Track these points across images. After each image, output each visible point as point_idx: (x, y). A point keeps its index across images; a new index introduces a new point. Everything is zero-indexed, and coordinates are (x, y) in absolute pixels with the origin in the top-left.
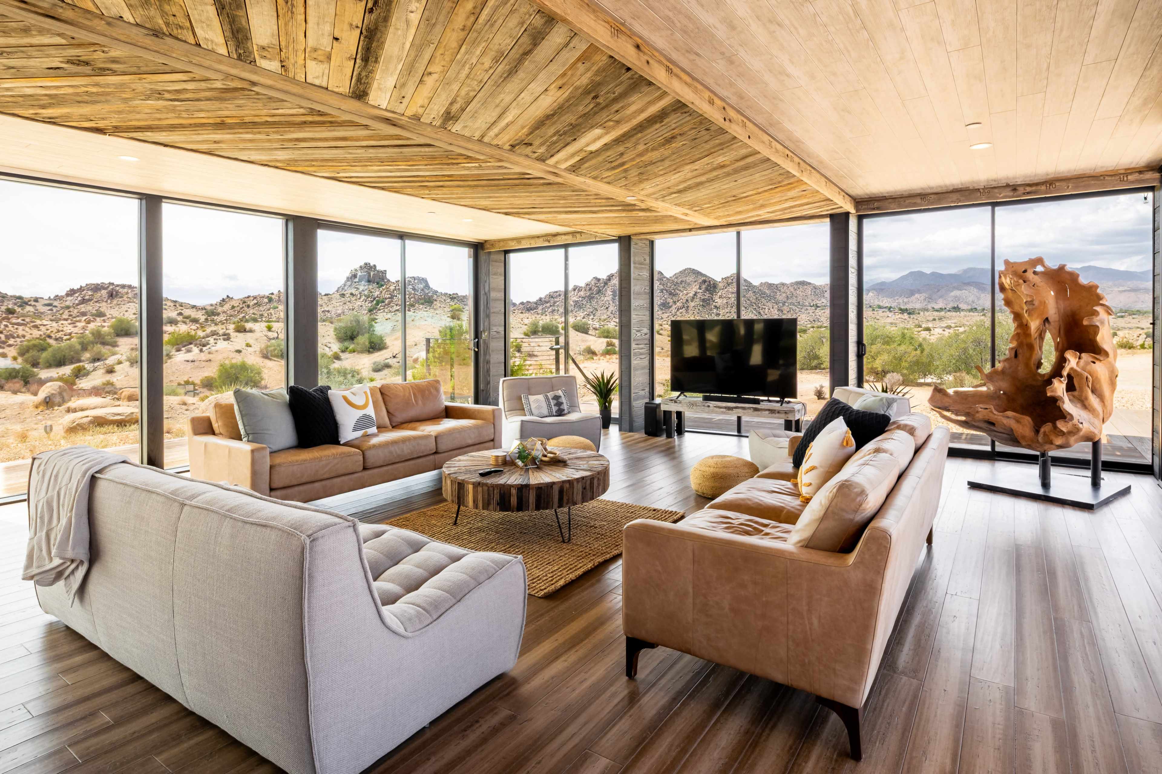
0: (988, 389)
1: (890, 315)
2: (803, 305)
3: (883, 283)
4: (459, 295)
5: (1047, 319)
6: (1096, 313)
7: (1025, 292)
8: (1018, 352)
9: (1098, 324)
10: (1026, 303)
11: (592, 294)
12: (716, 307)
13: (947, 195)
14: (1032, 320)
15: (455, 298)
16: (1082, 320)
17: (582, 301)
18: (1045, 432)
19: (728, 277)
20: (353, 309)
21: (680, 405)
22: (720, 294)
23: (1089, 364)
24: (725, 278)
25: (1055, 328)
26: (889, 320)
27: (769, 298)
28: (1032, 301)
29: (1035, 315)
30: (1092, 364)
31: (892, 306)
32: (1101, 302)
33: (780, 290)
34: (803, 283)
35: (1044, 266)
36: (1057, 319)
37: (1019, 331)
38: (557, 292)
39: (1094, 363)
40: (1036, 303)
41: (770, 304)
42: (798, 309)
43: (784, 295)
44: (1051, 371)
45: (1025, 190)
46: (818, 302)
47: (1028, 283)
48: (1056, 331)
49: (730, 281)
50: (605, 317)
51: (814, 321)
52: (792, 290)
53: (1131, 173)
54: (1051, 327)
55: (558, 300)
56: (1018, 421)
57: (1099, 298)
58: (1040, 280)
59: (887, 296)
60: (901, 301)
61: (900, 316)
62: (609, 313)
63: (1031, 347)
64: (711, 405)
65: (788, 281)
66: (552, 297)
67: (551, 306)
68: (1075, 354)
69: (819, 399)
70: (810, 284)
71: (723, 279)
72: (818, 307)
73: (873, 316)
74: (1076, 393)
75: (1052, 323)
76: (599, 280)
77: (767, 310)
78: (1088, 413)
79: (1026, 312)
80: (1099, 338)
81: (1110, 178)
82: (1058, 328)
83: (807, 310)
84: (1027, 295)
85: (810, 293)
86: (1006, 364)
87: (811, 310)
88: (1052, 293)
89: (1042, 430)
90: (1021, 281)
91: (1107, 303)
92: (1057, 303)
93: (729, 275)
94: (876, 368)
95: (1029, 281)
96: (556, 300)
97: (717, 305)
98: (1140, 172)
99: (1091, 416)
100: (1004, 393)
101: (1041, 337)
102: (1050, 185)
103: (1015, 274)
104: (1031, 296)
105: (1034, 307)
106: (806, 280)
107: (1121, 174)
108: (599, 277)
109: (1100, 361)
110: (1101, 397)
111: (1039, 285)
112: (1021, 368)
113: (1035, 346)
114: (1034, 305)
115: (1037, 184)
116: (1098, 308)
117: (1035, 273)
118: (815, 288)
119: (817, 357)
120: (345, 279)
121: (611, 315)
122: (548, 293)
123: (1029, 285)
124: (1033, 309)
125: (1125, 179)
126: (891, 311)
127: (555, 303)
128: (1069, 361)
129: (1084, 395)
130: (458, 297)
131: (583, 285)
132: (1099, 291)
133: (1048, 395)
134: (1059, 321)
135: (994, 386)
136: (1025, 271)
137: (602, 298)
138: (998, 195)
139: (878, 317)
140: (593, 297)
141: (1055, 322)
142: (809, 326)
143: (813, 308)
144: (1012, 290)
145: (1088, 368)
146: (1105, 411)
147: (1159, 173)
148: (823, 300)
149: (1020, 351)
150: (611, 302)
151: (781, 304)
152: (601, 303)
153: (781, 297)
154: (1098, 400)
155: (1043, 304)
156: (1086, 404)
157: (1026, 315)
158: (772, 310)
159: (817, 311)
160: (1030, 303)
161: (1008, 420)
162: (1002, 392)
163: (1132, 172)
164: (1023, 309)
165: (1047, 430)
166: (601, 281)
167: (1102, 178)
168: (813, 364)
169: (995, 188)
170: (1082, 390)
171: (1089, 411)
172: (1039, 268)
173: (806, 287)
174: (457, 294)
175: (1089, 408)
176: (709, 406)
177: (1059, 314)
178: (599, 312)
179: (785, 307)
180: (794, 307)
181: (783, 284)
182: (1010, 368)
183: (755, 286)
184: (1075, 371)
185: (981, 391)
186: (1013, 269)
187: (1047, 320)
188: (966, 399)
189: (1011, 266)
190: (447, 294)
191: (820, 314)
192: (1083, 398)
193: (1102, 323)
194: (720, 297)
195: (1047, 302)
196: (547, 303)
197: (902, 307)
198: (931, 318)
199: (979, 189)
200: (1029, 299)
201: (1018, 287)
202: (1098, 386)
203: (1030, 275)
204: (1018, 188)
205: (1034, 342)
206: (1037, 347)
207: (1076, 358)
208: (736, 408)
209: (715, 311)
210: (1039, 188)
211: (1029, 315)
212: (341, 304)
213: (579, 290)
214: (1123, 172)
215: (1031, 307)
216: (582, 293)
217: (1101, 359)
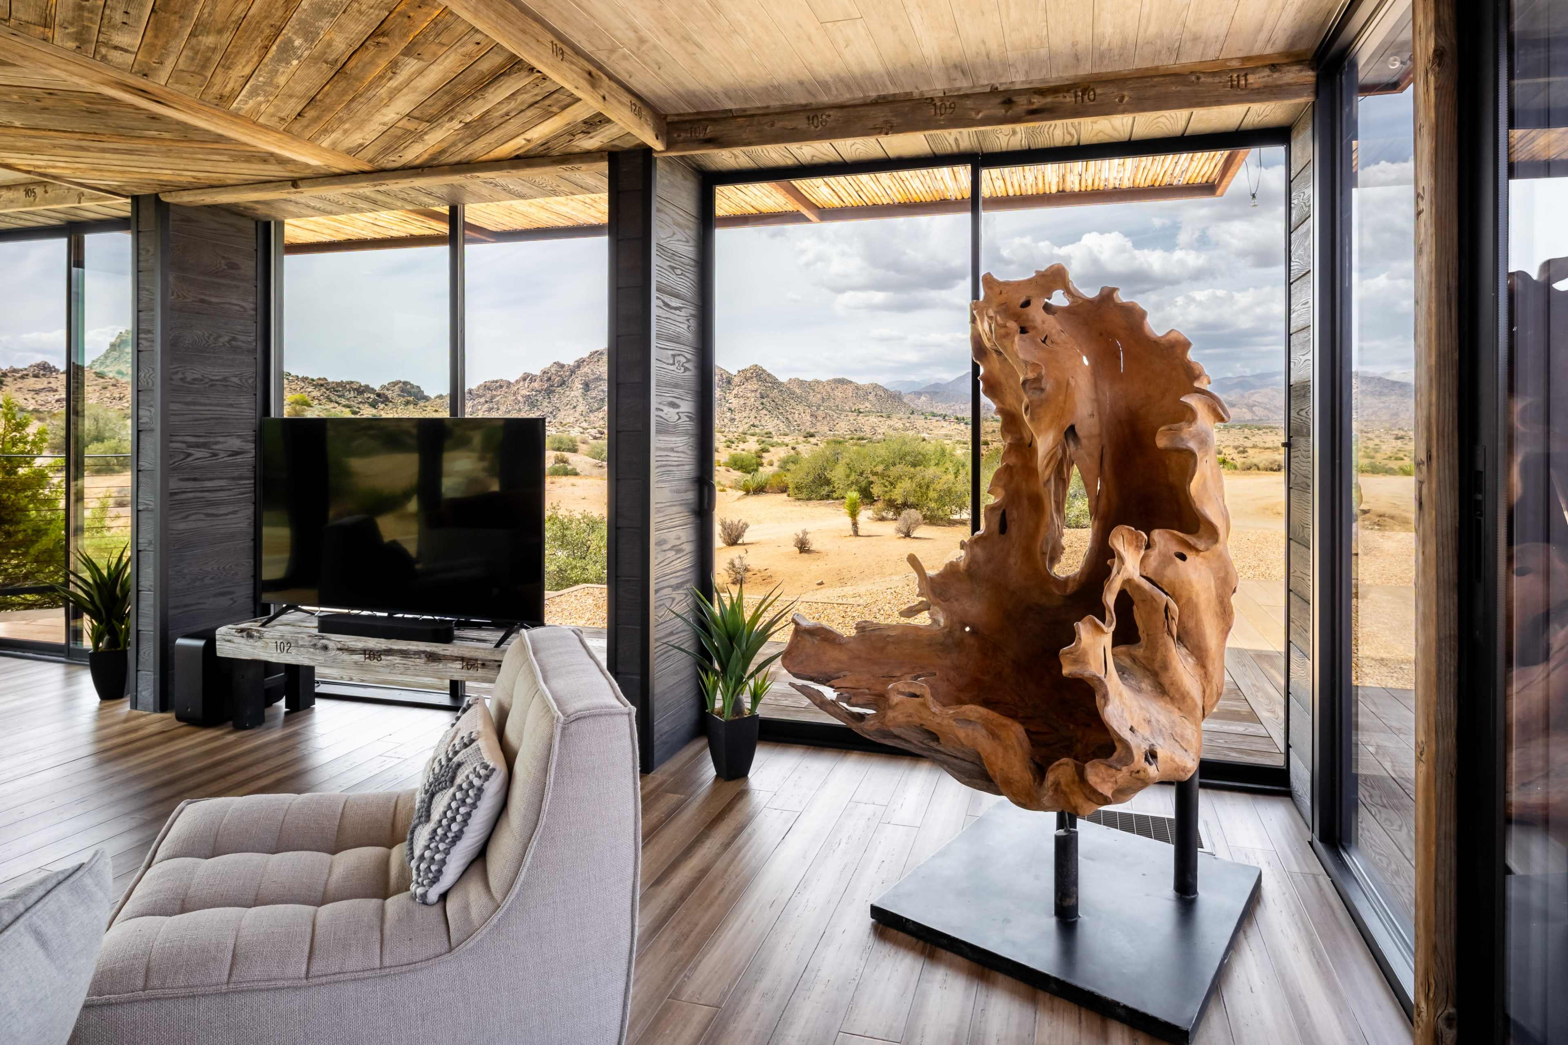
0: (935, 621)
1: (945, 424)
2: (843, 410)
3: (937, 385)
4: (330, 380)
5: (1072, 428)
6: (1188, 415)
7: (1021, 356)
8: (1009, 518)
9: (1192, 445)
10: (1025, 383)
11: (552, 386)
12: (730, 409)
13: (863, 111)
14: (1039, 432)
15: (322, 385)
16: (1154, 435)
17: (536, 395)
18: (1057, 785)
19: (746, 370)
20: (120, 399)
21: (259, 644)
22: (735, 392)
23: (1171, 561)
24: (743, 371)
25: (1090, 455)
26: (943, 431)
27: (799, 399)
28: (1038, 379)
29: (1047, 420)
30: (1178, 561)
31: (948, 413)
32: (1197, 384)
33: (814, 390)
34: (842, 382)
35: (1068, 292)
36: (1096, 430)
37: (1012, 460)
38: (497, 382)
39: (1183, 557)
40: (1048, 385)
41: (800, 408)
42: (836, 415)
43: (819, 396)
44: (1082, 573)
45: (1030, 103)
46: (861, 406)
47: (1031, 333)
48: (1092, 464)
49: (749, 375)
50: (571, 419)
51: (856, 430)
52: (829, 390)
53: (1254, 70)
54: (1081, 452)
55: (499, 393)
56: (994, 735)
57: (1190, 374)
58: (1059, 327)
59: (941, 402)
60: (958, 408)
61: (956, 426)
62: (577, 415)
63: (1036, 504)
64: (331, 645)
65: (824, 377)
66: (489, 389)
67: (486, 402)
68: (1138, 537)
69: (801, 552)
70: (851, 382)
71: (739, 372)
72: (860, 412)
73: (926, 426)
74: (1139, 651)
75: (1084, 441)
76: (563, 366)
77: (796, 415)
78: (1170, 706)
79: (1026, 409)
80: (1194, 487)
81: (1210, 80)
82: (1097, 455)
83: (847, 416)
84: (1026, 363)
85: (850, 394)
86: (978, 550)
87: (852, 417)
88: (1086, 362)
89: (1050, 778)
90: (1013, 325)
91: (1208, 388)
92: (1096, 386)
93: (747, 367)
94: (895, 500)
95: (1035, 328)
96: (495, 393)
97: (732, 406)
98: (1274, 67)
99: (1176, 715)
100: (973, 632)
101: (1062, 481)
102: (1084, 92)
103: (1006, 310)
104: (1035, 366)
105: (1043, 396)
106: (846, 377)
107: (1232, 70)
108: (562, 362)
109: (1198, 551)
110: (1199, 654)
111: (1055, 338)
112: (1014, 560)
113: (1046, 501)
114: (1042, 390)
115: (1055, 90)
116: (1192, 400)
117: (1047, 308)
118: (857, 388)
119: (828, 482)
120: (108, 347)
121: (580, 417)
122: (482, 382)
123: (1033, 341)
124: (1042, 403)
125: (1243, 82)
126: (945, 420)
127: (493, 397)
128: (1122, 560)
129: (1159, 657)
130: (328, 383)
131: (538, 373)
132: (1192, 355)
133: (1065, 671)
134: (1100, 435)
135: (949, 613)
136: (1027, 304)
137: (568, 393)
138: (973, 114)
139: (931, 427)
140: (554, 391)
141: (1090, 437)
142: (848, 437)
143: (855, 414)
144: (999, 353)
145: (1169, 573)
146: (1208, 692)
147: (1313, 69)
148: (867, 404)
149: (1013, 515)
150: (581, 399)
151: (815, 408)
152: (565, 401)
153: (815, 399)
154: (1191, 660)
155: (1065, 388)
156: (1165, 680)
157: (1026, 418)
158: (803, 415)
159: (859, 418)
160: (1034, 384)
161: (969, 729)
162: (967, 629)
163: (1257, 67)
164: (1020, 401)
165: (1063, 781)
166: (566, 369)
167: (1193, 78)
168: (824, 493)
169: (967, 96)
170: (1153, 646)
171: (1172, 699)
172: (1059, 299)
173: (845, 386)
174: (325, 379)
175: (1172, 692)
176: (325, 648)
177: (1100, 420)
178: (563, 413)
179: (820, 412)
180: (831, 412)
181: (818, 382)
182: (989, 560)
183: (782, 383)
184: (1138, 587)
185: (917, 628)
186: (1002, 299)
187: (1071, 432)
188: (882, 649)
189: (997, 290)
190: (307, 378)
191: (863, 421)
192: (1157, 666)
193: (1204, 442)
194: (736, 396)
195: (1073, 383)
196: (481, 397)
197: (959, 416)
198: (990, 430)
199: (932, 99)
200: (1031, 375)
201: (1007, 343)
202: (1191, 624)
203: (1036, 313)
204: (1015, 99)
205: (1043, 491)
206: (1050, 505)
207: (1138, 548)
208: (389, 652)
209: (729, 414)
210: (1060, 98)
211: (1032, 419)
212: (97, 388)
213: (531, 379)
214: (1236, 64)
215: (1036, 396)
216: (536, 385)
217: (1201, 546)
